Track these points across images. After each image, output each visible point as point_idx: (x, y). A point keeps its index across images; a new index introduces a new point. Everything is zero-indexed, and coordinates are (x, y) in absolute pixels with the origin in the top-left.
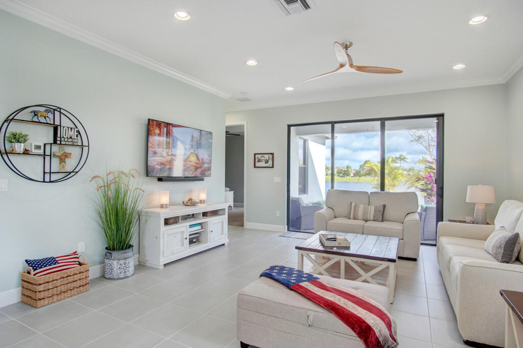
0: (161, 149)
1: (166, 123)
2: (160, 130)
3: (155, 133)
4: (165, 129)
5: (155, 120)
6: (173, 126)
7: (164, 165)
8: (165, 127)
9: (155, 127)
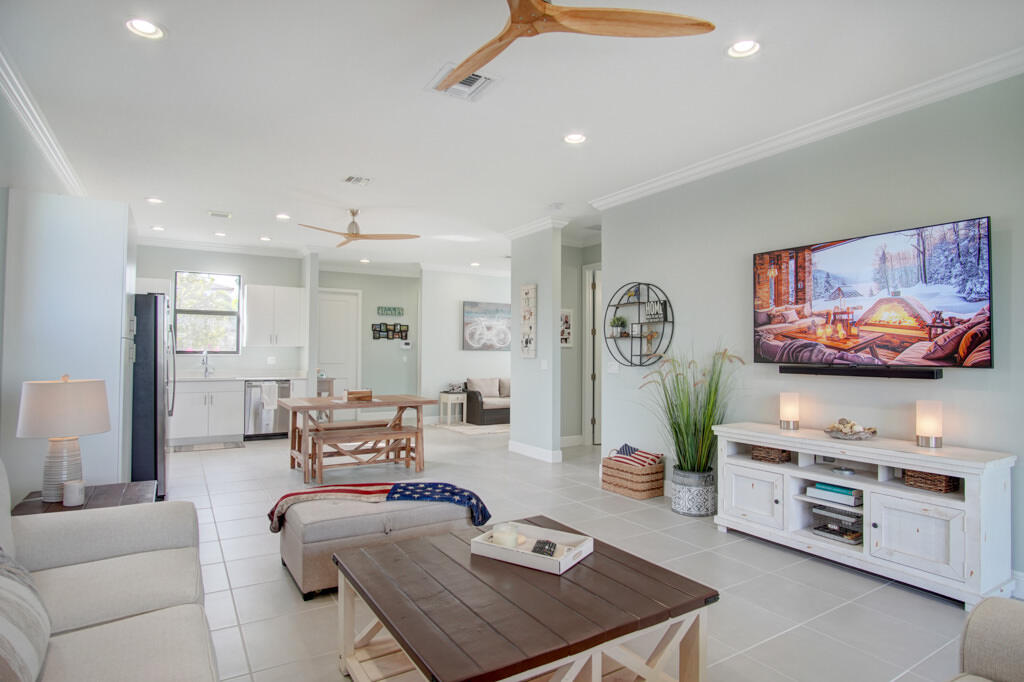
0: (784, 307)
1: (793, 249)
2: (780, 269)
3: (767, 277)
4: (792, 263)
5: (767, 253)
6: (813, 250)
7: (792, 338)
8: (791, 258)
9: (766, 266)
